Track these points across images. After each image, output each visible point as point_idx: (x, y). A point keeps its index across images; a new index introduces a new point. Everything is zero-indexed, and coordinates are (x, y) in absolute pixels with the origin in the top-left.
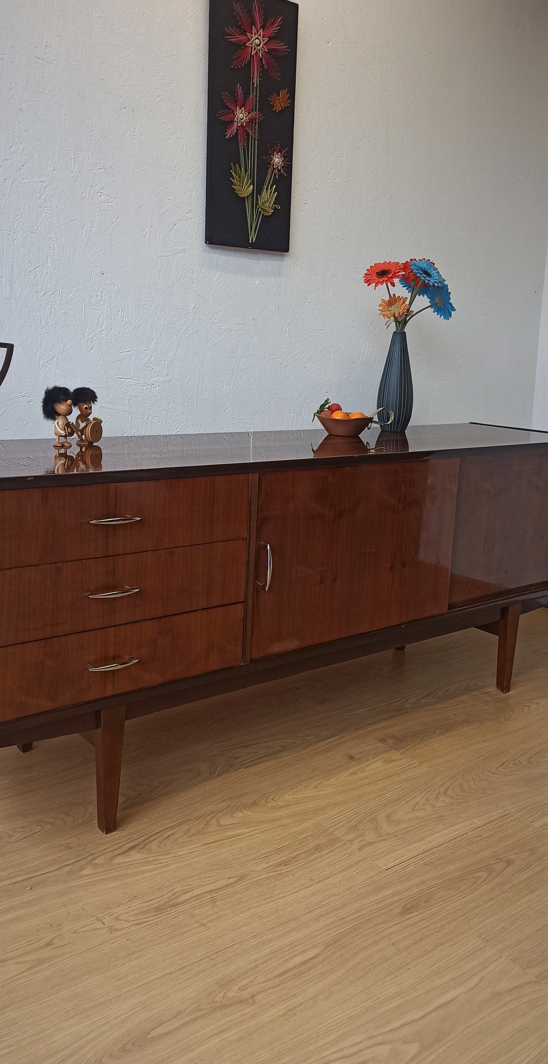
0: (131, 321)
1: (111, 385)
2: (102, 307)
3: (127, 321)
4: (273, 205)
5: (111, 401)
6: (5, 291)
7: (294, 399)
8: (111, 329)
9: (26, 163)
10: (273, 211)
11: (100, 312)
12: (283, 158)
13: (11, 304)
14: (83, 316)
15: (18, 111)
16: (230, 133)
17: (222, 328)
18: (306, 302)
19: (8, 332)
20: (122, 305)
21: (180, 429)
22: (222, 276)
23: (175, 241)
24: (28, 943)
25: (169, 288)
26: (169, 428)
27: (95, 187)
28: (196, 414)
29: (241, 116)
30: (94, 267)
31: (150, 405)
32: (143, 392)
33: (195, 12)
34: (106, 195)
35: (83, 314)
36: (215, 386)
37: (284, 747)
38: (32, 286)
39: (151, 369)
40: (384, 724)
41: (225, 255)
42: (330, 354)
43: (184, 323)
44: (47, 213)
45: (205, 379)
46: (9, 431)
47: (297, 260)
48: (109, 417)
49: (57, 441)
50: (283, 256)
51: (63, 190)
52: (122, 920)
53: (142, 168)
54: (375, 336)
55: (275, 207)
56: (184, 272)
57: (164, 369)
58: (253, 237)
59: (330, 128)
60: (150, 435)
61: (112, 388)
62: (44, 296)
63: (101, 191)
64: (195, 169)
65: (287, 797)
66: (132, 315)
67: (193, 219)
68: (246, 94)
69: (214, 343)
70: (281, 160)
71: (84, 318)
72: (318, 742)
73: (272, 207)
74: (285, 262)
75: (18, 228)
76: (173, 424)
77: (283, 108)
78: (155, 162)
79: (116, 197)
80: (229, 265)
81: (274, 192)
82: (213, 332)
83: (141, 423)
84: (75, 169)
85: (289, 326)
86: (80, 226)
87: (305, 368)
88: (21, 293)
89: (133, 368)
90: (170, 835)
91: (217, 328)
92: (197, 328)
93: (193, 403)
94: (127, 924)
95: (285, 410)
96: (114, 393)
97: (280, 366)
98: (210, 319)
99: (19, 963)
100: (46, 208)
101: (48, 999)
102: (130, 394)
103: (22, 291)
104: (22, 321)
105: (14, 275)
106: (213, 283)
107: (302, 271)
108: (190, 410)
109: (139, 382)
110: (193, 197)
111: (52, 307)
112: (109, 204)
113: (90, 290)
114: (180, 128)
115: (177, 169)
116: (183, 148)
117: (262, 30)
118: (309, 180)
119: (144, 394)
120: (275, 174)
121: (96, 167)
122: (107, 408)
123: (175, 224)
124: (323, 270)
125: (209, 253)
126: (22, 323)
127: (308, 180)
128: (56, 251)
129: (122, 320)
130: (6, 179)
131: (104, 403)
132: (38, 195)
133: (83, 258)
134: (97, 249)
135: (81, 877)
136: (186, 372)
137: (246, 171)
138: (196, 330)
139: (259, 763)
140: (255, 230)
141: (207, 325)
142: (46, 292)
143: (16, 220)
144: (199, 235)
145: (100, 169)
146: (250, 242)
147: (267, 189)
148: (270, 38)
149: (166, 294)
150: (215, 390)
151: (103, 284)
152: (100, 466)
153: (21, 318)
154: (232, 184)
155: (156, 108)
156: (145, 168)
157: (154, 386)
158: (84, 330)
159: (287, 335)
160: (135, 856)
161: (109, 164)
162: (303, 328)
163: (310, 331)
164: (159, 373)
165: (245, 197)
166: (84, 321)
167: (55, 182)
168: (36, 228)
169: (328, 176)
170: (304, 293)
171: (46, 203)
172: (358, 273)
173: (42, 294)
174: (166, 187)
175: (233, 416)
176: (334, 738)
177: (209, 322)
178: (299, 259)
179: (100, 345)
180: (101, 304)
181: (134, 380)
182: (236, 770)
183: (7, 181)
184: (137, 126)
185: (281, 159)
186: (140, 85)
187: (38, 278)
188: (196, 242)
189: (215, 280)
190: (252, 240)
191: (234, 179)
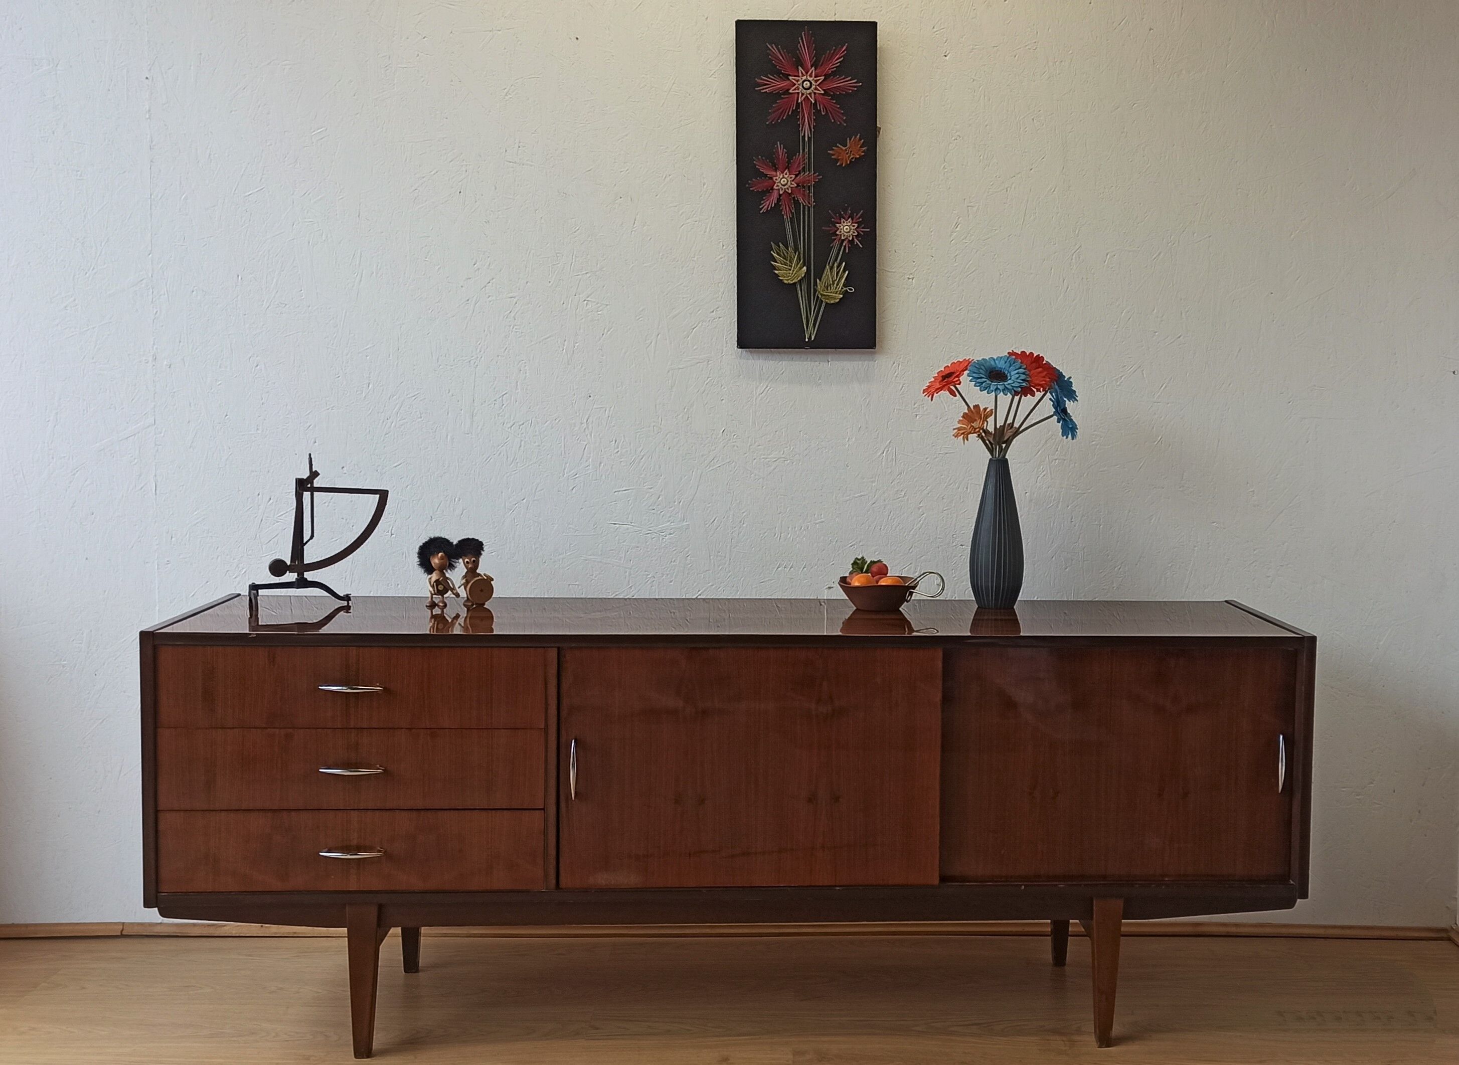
0: (629, 452)
1: (600, 532)
2: (589, 436)
3: (623, 452)
4: (842, 288)
5: (600, 553)
7: (900, 554)
8: (601, 463)
9: (493, 279)
10: (841, 296)
11: (585, 443)
13: (471, 438)
14: (563, 449)
15: (485, 223)
16: (767, 205)
17: (770, 456)
18: (916, 415)
20: (616, 432)
21: (704, 591)
22: (769, 388)
23: (695, 348)
25: (685, 409)
26: (687, 590)
27: (580, 294)
28: (729, 572)
29: (783, 181)
30: (577, 389)
31: (657, 560)
32: (646, 542)
33: (722, 65)
34: (594, 302)
35: (563, 446)
36: (760, 534)
38: (496, 416)
39: (659, 512)
41: (773, 360)
42: (967, 488)
43: (709, 452)
44: (515, 332)
45: (744, 525)
47: (898, 357)
48: (597, 573)
50: (874, 353)
51: (538, 303)
54: (1056, 459)
55: (847, 290)
56: (708, 386)
57: (678, 512)
58: (811, 333)
59: (952, 169)
60: (657, 597)
61: (604, 536)
62: (512, 428)
63: (587, 299)
66: (630, 444)
67: (721, 319)
68: (793, 152)
69: (757, 477)
70: (854, 227)
71: (563, 452)
73: (841, 291)
74: (874, 363)
75: (481, 352)
76: (693, 585)
77: (853, 160)
78: (663, 255)
79: (607, 303)
80: (781, 372)
81: (844, 271)
82: (756, 463)
83: (644, 582)
84: (554, 277)
85: (886, 450)
86: (558, 342)
87: (919, 509)
88: (483, 426)
89: (633, 511)
91: (762, 457)
92: (730, 457)
93: (725, 557)
97: (873, 506)
98: (750, 446)
100: (515, 327)
102: (627, 544)
103: (484, 423)
105: (475, 405)
106: (754, 398)
107: (908, 372)
108: (719, 566)
109: (642, 529)
110: (722, 291)
111: (522, 441)
112: (599, 313)
113: (572, 417)
114: (700, 209)
115: (695, 259)
116: (705, 232)
117: (813, 68)
118: (916, 245)
119: (648, 544)
120: (845, 246)
121: (580, 271)
122: (594, 561)
123: (693, 327)
125: (745, 359)
126: (485, 459)
127: (914, 245)
128: (527, 374)
129: (617, 450)
130: (468, 300)
131: (590, 555)
132: (505, 312)
133: (562, 380)
134: (582, 367)
136: (713, 516)
137: (796, 249)
138: (728, 460)
140: (813, 324)
141: (745, 454)
142: (515, 422)
143: (479, 343)
144: (729, 338)
145: (586, 273)
146: (807, 340)
147: (832, 268)
148: (827, 77)
149: (681, 416)
150: (761, 540)
151: (589, 410)
153: (483, 454)
154: (774, 268)
155: (664, 190)
156: (649, 264)
157: (663, 534)
158: (564, 465)
159: (883, 463)
161: (598, 265)
162: (913, 452)
163: (926, 456)
164: (670, 517)
165: (795, 284)
166: (563, 454)
167: (528, 296)
168: (502, 349)
169: (951, 235)
170: (913, 402)
171: (516, 321)
173: (509, 425)
174: (680, 283)
175: (793, 577)
177: (750, 449)
178: (902, 356)
179: (584, 484)
180: (587, 433)
181: (635, 526)
183: (470, 301)
184: (638, 216)
186: (641, 168)
187: (505, 407)
188: (725, 347)
189: (757, 394)
190: (810, 338)
191: (777, 262)
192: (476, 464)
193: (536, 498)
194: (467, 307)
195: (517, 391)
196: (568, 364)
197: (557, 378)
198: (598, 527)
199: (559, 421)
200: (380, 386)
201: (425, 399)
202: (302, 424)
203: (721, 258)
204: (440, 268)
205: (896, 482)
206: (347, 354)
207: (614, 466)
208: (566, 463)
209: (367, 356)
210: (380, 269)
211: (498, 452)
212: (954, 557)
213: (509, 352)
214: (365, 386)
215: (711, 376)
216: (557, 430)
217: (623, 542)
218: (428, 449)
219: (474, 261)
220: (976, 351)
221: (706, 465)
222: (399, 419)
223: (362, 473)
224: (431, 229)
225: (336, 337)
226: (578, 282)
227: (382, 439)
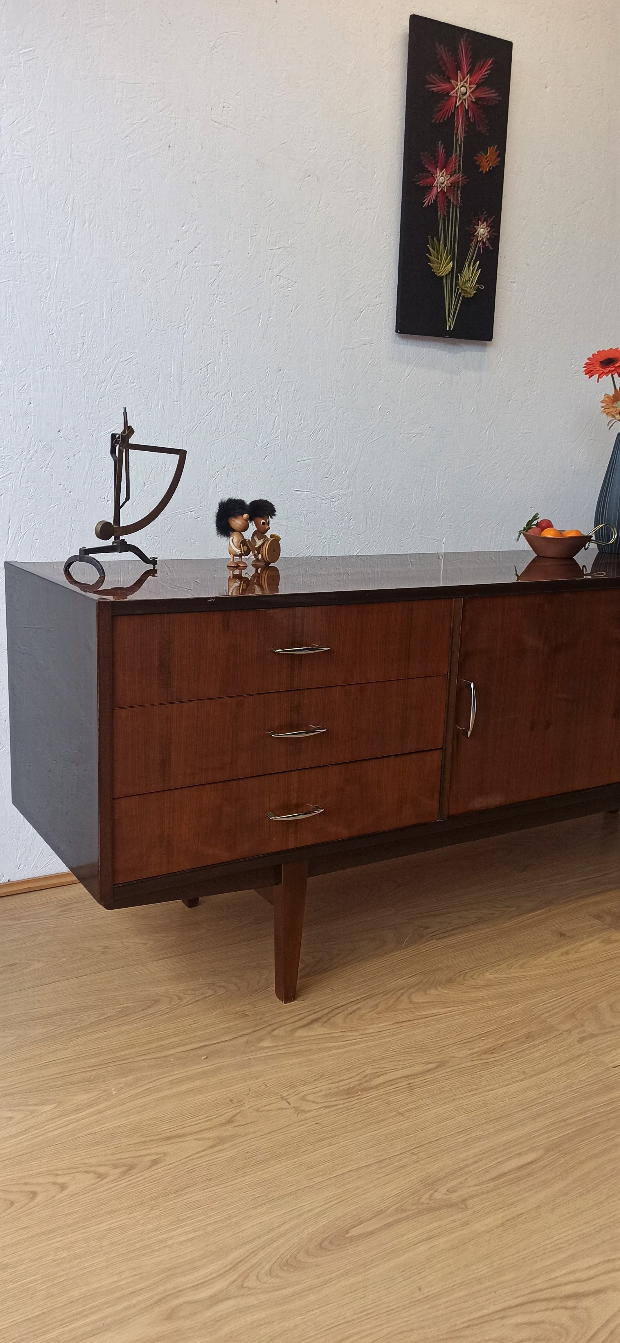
0: (309, 425)
1: (286, 499)
2: (278, 408)
3: (305, 424)
4: (475, 285)
5: (285, 517)
6: (173, 391)
7: (493, 516)
8: (287, 434)
9: (199, 244)
10: (475, 292)
11: (276, 415)
12: (489, 228)
13: (180, 406)
14: (257, 420)
15: (192, 183)
16: (428, 200)
17: (411, 432)
18: (510, 400)
19: (175, 438)
20: (300, 406)
21: (363, 549)
22: (413, 371)
23: (362, 330)
24: (207, 1119)
25: (352, 386)
26: (349, 549)
27: (274, 269)
28: (379, 532)
29: (441, 179)
30: (270, 362)
31: (329, 522)
32: (321, 507)
33: (392, 58)
34: (285, 278)
35: (258, 417)
36: (402, 500)
37: (480, 918)
38: (202, 385)
39: (331, 480)
40: (598, 898)
41: (418, 346)
43: (369, 427)
44: (220, 301)
45: (391, 492)
46: (175, 551)
47: (501, 350)
48: (288, 534)
49: (232, 560)
50: (485, 345)
51: (239, 274)
52: (309, 1101)
53: (326, 246)
54: (591, 438)
55: (478, 287)
56: (370, 367)
57: (345, 481)
58: (450, 324)
59: (545, 190)
60: (327, 556)
61: (288, 501)
62: (215, 398)
63: (280, 274)
64: (386, 245)
65: (488, 975)
66: (311, 418)
67: (382, 305)
68: (449, 153)
69: (402, 450)
70: (487, 231)
71: (258, 422)
72: (521, 915)
73: (474, 287)
74: (487, 353)
75: (189, 320)
76: (354, 544)
77: (491, 168)
78: (341, 238)
79: (296, 281)
80: (422, 357)
81: (477, 270)
82: (402, 437)
83: (318, 543)
84: (253, 249)
85: (489, 428)
86: (256, 315)
87: (507, 478)
88: (191, 394)
89: (311, 479)
90: (356, 1010)
91: (406, 432)
92: (383, 432)
93: (377, 519)
94: (315, 1106)
95: (482, 528)
96: (289, 507)
97: (478, 476)
98: (399, 422)
99: (199, 1140)
100: (219, 296)
101: (233, 1183)
102: (307, 509)
103: (191, 392)
104: (191, 426)
105: (184, 373)
106: (403, 379)
107: (507, 363)
108: (373, 528)
109: (317, 495)
110: (384, 278)
111: (223, 410)
112: (289, 290)
113: (266, 389)
114: (370, 198)
115: (365, 245)
116: (374, 220)
117: (469, 75)
118: (518, 254)
119: (322, 509)
120: (479, 248)
121: (275, 246)
123: (362, 310)
124: (532, 362)
125: (400, 344)
126: (192, 428)
127: (517, 253)
128: (229, 345)
129: (299, 423)
132: (211, 281)
133: (258, 353)
134: (274, 341)
135: (261, 1049)
136: (370, 484)
137: (445, 245)
138: (382, 435)
139: (453, 935)
140: (453, 315)
141: (395, 429)
142: (217, 392)
143: (187, 311)
144: (389, 323)
145: (280, 248)
146: (448, 329)
147: (469, 266)
148: (478, 85)
149: (350, 392)
150: (403, 505)
151: (279, 383)
152: (277, 590)
153: (190, 423)
154: (429, 260)
155: (344, 174)
157: (333, 500)
158: (258, 435)
159: (486, 439)
160: (318, 1030)
161: (290, 241)
162: (506, 431)
163: (514, 435)
164: (339, 484)
165: (443, 277)
166: (257, 425)
167: (230, 265)
168: (208, 318)
169: (541, 248)
170: (508, 390)
171: (220, 289)
172: (572, 364)
173: (213, 395)
174: (352, 268)
175: (422, 535)
176: (540, 912)
177: (398, 425)
178: (504, 349)
179: (274, 453)
180: (277, 405)
181: (312, 493)
182: (427, 941)
183: (178, 265)
184: (323, 196)
185: (487, 229)
186: (326, 148)
187: (209, 377)
188: (385, 331)
189: (405, 376)
190: (450, 328)
191: (431, 256)
192: (184, 432)
193: (234, 466)
194: (175, 271)
195: (220, 362)
196: (263, 338)
197: (254, 351)
198: (284, 494)
199: (255, 393)
200: (95, 347)
201: (137, 363)
202: (16, 383)
203: (385, 247)
204: (150, 226)
205: (494, 456)
206: (61, 310)
207: (298, 437)
208: (260, 434)
209: (81, 314)
210: (92, 219)
211: (204, 421)
212: (526, 517)
213: (213, 321)
214: (79, 346)
215: (373, 357)
216: (253, 402)
217: (304, 507)
218: (141, 416)
219: (182, 222)
220: (550, 349)
221: (366, 438)
222: (113, 383)
223: (78, 438)
224: (142, 182)
225: (49, 289)
226: (273, 255)
227: (97, 403)
